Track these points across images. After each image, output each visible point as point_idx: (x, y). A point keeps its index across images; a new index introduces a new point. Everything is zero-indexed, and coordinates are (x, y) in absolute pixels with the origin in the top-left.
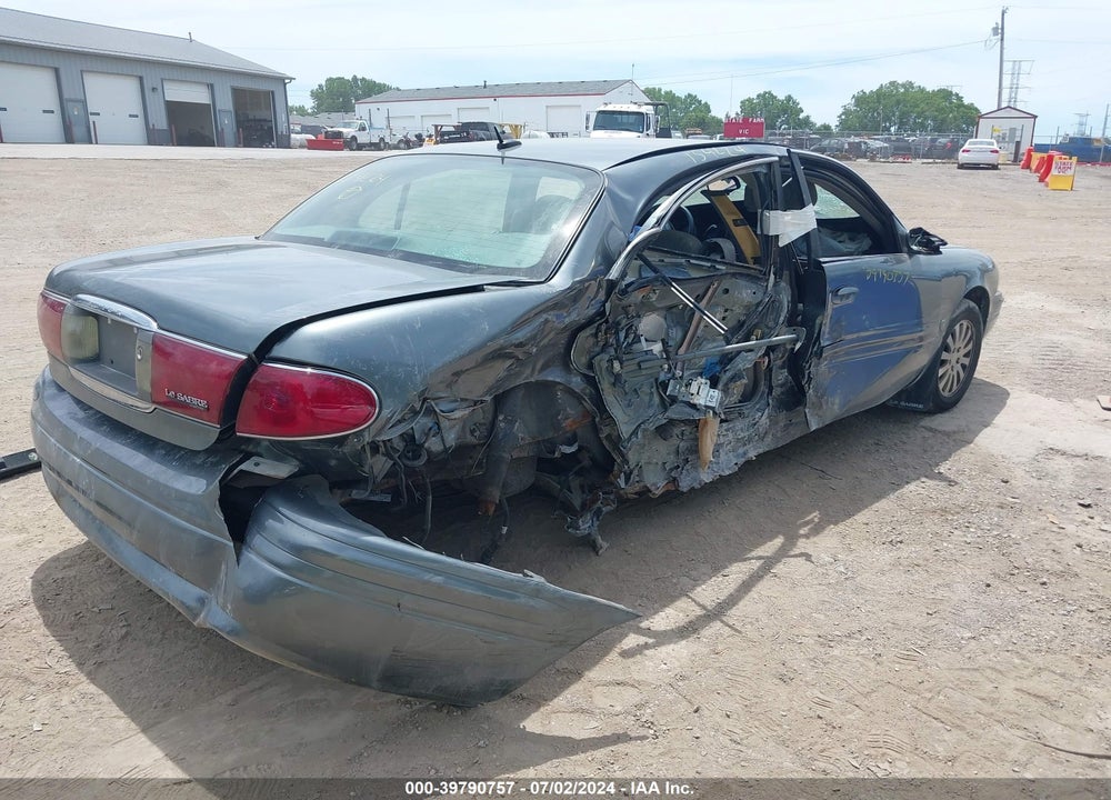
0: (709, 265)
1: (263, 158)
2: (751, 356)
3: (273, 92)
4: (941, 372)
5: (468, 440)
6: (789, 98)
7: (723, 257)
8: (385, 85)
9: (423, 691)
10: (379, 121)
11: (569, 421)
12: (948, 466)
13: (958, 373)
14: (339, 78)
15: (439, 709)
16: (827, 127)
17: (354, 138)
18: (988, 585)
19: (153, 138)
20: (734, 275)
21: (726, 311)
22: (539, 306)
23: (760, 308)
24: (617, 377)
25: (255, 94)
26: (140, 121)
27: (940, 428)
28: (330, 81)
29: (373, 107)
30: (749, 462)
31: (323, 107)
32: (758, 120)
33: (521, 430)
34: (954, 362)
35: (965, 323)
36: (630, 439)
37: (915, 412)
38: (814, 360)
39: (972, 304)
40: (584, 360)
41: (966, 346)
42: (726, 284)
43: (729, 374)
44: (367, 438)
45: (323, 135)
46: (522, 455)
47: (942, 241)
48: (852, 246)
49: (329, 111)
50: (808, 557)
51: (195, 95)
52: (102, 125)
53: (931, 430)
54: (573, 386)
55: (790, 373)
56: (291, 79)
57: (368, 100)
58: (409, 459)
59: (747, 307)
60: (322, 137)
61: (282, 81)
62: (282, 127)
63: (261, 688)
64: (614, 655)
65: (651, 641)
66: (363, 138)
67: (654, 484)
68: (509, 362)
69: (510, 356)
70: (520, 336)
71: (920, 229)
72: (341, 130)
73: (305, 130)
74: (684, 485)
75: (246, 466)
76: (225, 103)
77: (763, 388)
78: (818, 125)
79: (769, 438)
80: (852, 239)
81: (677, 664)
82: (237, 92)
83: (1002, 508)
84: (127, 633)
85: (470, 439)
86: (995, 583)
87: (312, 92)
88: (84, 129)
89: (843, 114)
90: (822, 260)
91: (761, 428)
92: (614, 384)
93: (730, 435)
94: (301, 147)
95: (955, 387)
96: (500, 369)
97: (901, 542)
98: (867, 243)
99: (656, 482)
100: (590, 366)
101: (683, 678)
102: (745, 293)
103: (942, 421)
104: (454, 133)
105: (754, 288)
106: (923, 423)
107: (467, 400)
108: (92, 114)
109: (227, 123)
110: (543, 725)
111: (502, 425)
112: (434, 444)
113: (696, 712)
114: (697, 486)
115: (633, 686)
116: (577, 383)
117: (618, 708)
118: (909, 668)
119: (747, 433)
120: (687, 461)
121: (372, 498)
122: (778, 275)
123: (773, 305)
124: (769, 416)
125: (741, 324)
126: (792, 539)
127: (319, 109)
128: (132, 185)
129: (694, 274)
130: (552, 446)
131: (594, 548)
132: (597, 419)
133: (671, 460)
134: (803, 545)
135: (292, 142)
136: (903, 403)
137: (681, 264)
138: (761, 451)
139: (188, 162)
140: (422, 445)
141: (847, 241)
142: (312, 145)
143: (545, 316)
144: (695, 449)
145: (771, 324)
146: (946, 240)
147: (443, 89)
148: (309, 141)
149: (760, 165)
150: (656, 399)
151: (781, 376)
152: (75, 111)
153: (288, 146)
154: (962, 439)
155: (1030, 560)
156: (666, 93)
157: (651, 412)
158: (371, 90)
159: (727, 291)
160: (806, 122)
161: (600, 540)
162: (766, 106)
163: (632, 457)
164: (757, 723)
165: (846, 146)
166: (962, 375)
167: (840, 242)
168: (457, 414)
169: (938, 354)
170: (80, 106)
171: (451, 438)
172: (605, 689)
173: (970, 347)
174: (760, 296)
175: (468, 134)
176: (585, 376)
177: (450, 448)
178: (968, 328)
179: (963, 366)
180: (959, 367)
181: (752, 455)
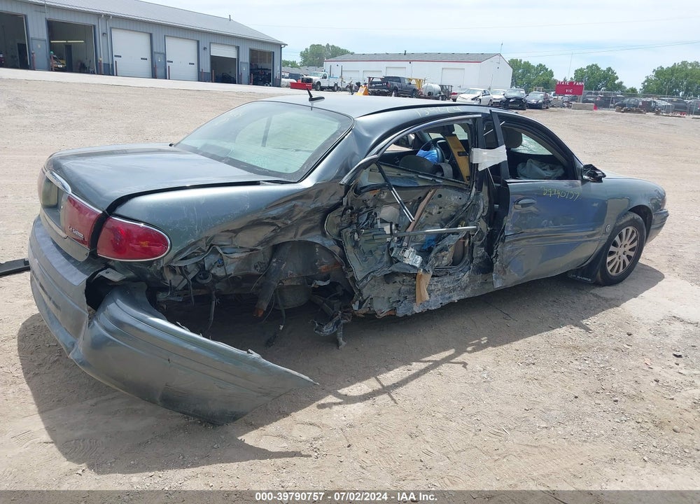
0: (431, 179)
1: (260, 92)
2: (456, 237)
3: (273, 53)
4: (609, 259)
5: (252, 272)
6: (609, 69)
7: (443, 175)
8: (345, 50)
9: (188, 411)
10: (336, 73)
11: (323, 267)
12: (595, 320)
13: (624, 262)
14: (318, 45)
15: (201, 424)
16: (633, 90)
17: (319, 83)
18: (576, 397)
19: (201, 77)
20: (445, 186)
21: (441, 208)
22: (288, 196)
23: (464, 209)
24: (356, 243)
25: (263, 53)
26: (194, 68)
27: (602, 296)
28: (313, 46)
29: (334, 64)
30: (452, 304)
31: (307, 63)
32: (580, 83)
33: (290, 269)
34: (621, 253)
35: (631, 229)
36: (362, 281)
37: (586, 283)
38: (500, 244)
39: (637, 216)
40: (335, 231)
41: (632, 243)
42: (440, 191)
43: (439, 247)
44: (162, 264)
45: (301, 80)
46: (292, 284)
47: (603, 174)
48: (550, 173)
49: (309, 66)
50: (465, 365)
51: (228, 52)
52: (173, 68)
53: (596, 296)
54: (327, 246)
55: (486, 250)
56: (285, 45)
57: (332, 59)
58: (201, 279)
59: (456, 207)
60: (300, 81)
61: (280, 46)
62: (277, 74)
63: (112, 399)
64: (313, 407)
65: (339, 400)
66: (324, 83)
67: (380, 310)
68: (272, 228)
69: (273, 224)
70: (274, 212)
71: (591, 165)
72: (311, 77)
73: (291, 76)
74: (401, 312)
75: (102, 273)
76: (245, 58)
77: (467, 258)
78: (628, 88)
79: (469, 290)
80: (552, 169)
81: (352, 417)
82: (253, 52)
83: (617, 351)
84: (58, 360)
85: (253, 271)
86: (583, 396)
87: (301, 53)
88: (163, 70)
89: (646, 81)
90: (508, 181)
91: (463, 283)
92: (354, 247)
93: (439, 286)
94: (287, 86)
95: (621, 270)
96: (266, 232)
97: (534, 364)
98: (560, 172)
99: (382, 308)
100: (340, 235)
101: (351, 426)
102: (453, 199)
103: (607, 292)
104: (378, 83)
105: (460, 195)
106: (591, 291)
107: (242, 248)
108: (169, 62)
109: (245, 70)
110: (256, 441)
111: (274, 264)
112: (219, 272)
113: (348, 447)
114: (409, 314)
115: (319, 427)
116: (329, 243)
117: (303, 438)
118: (495, 440)
119: (452, 285)
120: (406, 298)
121: (172, 299)
122: (479, 189)
123: (475, 207)
124: (469, 276)
125: (452, 217)
126: (458, 353)
127: (305, 63)
128: (177, 105)
129: (421, 184)
130: (310, 280)
131: (337, 344)
132: (343, 267)
133: (395, 297)
134: (464, 357)
135: (282, 84)
136: (578, 277)
137: (413, 177)
138: (462, 297)
139: (216, 93)
140: (209, 271)
141: (548, 170)
142: (293, 86)
143: (294, 202)
144: (413, 291)
145: (472, 218)
146: (606, 174)
147: (379, 54)
148: (292, 83)
149: (468, 119)
150: (386, 258)
151: (480, 252)
152: (159, 59)
153: (279, 86)
154: (615, 303)
155: (615, 386)
156: (525, 63)
157: (380, 266)
158: (336, 53)
159: (440, 196)
160: (620, 86)
161: (341, 340)
162: (592, 74)
163: (366, 292)
164: (382, 459)
165: (641, 104)
166: (628, 263)
167: (544, 170)
168: (236, 255)
169: (606, 246)
170: (162, 56)
171: (231, 269)
172: (302, 426)
173: (635, 244)
174: (464, 201)
175: (387, 83)
176: (337, 241)
177: (229, 275)
178: (633, 232)
179: (629, 257)
180: (625, 257)
181: (455, 299)
